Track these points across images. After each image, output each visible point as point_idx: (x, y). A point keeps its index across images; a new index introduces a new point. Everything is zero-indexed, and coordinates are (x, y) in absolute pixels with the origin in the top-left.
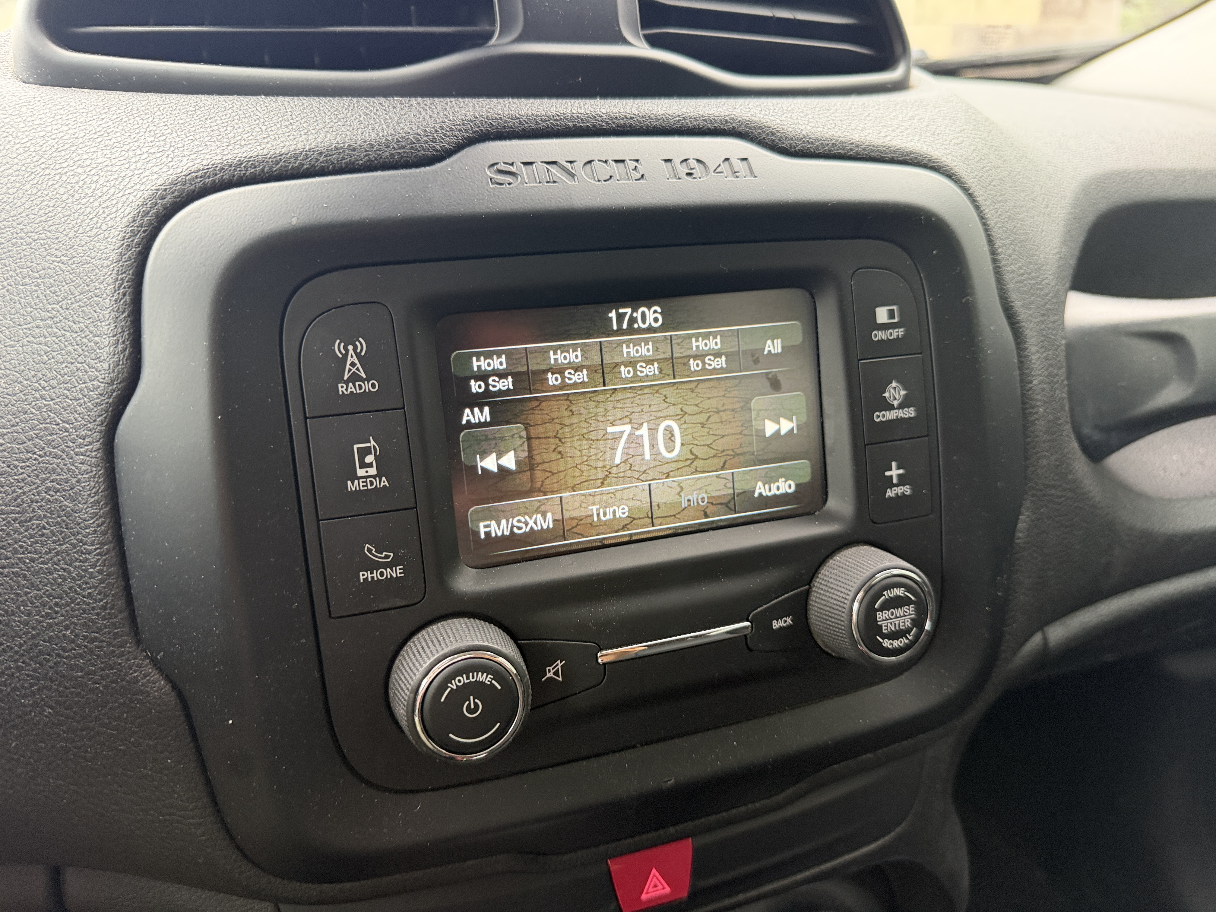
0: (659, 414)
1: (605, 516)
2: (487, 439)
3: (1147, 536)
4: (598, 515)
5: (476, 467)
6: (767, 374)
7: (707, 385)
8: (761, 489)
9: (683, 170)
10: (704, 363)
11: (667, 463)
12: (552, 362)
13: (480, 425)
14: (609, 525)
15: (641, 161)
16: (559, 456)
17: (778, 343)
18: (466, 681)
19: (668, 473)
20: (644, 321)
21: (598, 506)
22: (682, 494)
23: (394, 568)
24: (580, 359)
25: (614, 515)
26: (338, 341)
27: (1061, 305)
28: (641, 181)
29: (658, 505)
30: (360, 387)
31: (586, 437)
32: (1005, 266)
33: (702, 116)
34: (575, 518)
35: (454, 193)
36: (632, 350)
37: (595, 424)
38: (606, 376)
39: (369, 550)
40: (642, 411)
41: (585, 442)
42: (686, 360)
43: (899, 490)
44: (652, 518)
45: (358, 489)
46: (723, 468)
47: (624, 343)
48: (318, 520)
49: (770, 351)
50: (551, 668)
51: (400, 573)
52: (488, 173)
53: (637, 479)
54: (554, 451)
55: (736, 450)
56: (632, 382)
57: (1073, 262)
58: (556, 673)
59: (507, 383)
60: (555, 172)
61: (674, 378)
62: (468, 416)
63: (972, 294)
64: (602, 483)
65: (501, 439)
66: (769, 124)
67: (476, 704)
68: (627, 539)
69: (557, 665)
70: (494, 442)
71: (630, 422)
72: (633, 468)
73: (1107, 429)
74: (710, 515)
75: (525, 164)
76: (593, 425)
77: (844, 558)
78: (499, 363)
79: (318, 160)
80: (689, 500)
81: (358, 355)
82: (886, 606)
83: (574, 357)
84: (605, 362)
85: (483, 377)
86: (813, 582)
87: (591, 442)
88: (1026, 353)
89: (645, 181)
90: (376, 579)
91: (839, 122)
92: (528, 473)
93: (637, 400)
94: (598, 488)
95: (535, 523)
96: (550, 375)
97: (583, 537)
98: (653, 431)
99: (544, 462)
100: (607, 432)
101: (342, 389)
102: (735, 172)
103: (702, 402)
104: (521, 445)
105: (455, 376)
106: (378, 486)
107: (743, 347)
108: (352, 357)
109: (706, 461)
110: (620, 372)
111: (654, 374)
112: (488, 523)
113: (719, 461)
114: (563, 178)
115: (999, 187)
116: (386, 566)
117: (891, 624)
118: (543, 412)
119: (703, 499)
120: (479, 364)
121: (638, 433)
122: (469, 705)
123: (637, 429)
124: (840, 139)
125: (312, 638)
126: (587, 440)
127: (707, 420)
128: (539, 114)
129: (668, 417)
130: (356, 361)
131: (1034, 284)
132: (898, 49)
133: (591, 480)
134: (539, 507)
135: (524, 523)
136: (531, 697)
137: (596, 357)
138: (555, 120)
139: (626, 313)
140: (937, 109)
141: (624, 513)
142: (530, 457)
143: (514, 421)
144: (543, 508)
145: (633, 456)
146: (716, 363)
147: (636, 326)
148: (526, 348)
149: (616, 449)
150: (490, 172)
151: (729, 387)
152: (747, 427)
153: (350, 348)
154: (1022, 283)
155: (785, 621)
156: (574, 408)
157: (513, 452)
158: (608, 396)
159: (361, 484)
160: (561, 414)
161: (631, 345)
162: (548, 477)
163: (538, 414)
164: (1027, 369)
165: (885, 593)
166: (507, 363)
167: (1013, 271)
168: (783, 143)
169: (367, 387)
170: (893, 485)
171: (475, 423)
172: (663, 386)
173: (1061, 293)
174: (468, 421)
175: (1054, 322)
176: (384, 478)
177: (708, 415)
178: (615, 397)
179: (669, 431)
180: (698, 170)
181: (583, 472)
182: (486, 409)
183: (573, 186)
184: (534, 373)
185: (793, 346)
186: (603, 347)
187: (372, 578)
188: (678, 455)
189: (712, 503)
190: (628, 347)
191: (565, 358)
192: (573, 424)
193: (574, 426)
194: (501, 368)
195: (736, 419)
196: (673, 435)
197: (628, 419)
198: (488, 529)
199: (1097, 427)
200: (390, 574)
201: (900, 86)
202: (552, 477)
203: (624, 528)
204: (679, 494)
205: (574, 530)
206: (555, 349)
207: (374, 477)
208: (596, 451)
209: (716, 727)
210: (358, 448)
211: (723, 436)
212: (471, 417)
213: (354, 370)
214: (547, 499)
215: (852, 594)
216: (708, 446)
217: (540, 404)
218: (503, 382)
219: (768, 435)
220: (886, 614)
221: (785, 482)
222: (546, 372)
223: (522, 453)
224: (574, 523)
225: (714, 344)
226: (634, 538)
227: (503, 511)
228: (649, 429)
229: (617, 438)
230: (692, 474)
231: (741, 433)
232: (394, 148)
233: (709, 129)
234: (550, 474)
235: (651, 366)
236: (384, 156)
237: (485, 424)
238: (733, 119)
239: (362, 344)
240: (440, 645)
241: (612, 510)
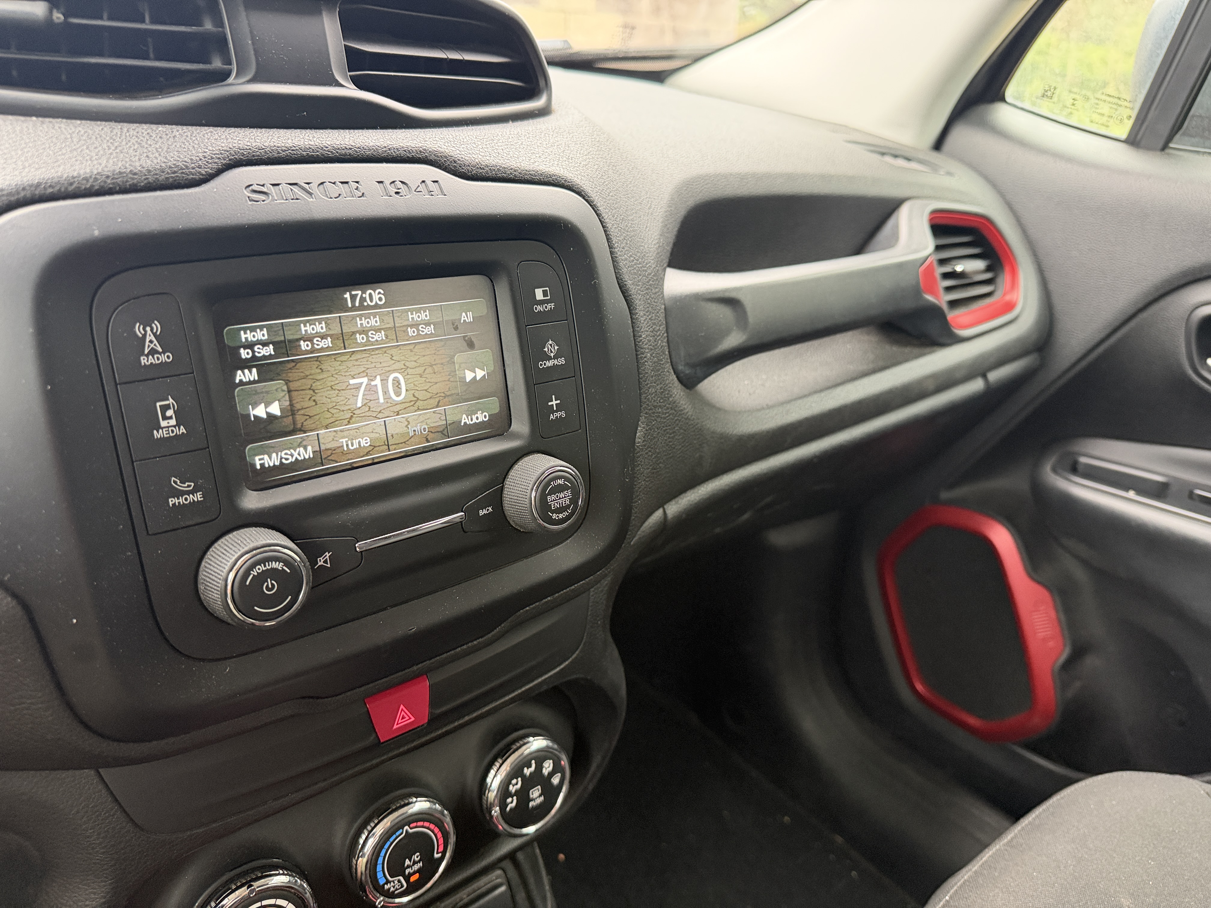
0: (387, 369)
1: (352, 446)
2: (257, 393)
3: (724, 438)
4: (347, 445)
5: (249, 415)
6: (464, 337)
7: (422, 346)
8: (465, 420)
9: (392, 190)
10: (418, 330)
11: (396, 404)
12: (304, 333)
13: (250, 383)
14: (356, 453)
15: (361, 182)
16: (314, 403)
17: (470, 314)
18: (264, 569)
19: (398, 412)
20: (371, 300)
21: (347, 439)
22: (409, 426)
23: (195, 494)
24: (324, 330)
25: (360, 445)
26: (138, 324)
27: (660, 280)
28: (362, 198)
29: (392, 436)
30: (158, 359)
31: (334, 388)
32: (620, 256)
33: (403, 147)
34: (330, 449)
35: (221, 209)
36: (364, 322)
37: (340, 378)
38: (345, 341)
39: (175, 482)
40: (375, 367)
41: (334, 392)
42: (405, 328)
43: (558, 414)
44: (388, 445)
45: (162, 436)
46: (437, 406)
47: (358, 316)
48: (133, 462)
49: (465, 321)
50: (321, 558)
51: (200, 498)
52: (246, 192)
53: (375, 417)
54: (309, 399)
55: (445, 393)
56: (366, 346)
57: (669, 248)
58: (326, 562)
59: (269, 350)
60: (296, 191)
61: (397, 342)
62: (240, 376)
63: (597, 278)
64: (349, 422)
65: (267, 392)
66: (452, 154)
67: (273, 585)
68: (370, 462)
69: (326, 556)
70: (262, 395)
71: (367, 376)
72: (371, 410)
73: (693, 366)
74: (430, 440)
75: (273, 185)
76: (338, 379)
77: (524, 463)
78: (262, 335)
79: (105, 182)
80: (414, 431)
81: (155, 335)
82: (553, 492)
83: (321, 328)
84: (344, 331)
85: (250, 346)
86: (505, 482)
87: (338, 392)
88: (637, 316)
89: (365, 198)
90: (182, 503)
91: (501, 150)
92: (291, 417)
93: (370, 359)
94: (346, 425)
95: (299, 454)
96: (302, 343)
97: (337, 462)
98: (384, 381)
99: (302, 409)
100: (349, 384)
101: (144, 360)
102: (431, 192)
103: (419, 358)
104: (284, 396)
105: (229, 346)
106: (178, 433)
107: (446, 318)
108: (150, 335)
109: (425, 402)
110: (356, 339)
111: (382, 339)
112: (262, 457)
113: (434, 402)
114: (303, 196)
115: (616, 197)
116: (188, 493)
117: (557, 503)
118: (299, 371)
119: (424, 429)
120: (245, 336)
121: (373, 383)
122: (268, 585)
123: (372, 380)
124: (503, 166)
125: (135, 551)
126: (335, 390)
127: (424, 372)
128: (279, 145)
129: (395, 371)
130: (154, 339)
131: (641, 267)
132: (542, 83)
133: (340, 420)
134: (301, 442)
135: (290, 455)
136: (311, 577)
137: (337, 328)
138: (292, 150)
139: (357, 295)
140: (572, 135)
141: (366, 443)
142: (291, 405)
143: (276, 378)
144: (304, 443)
145: (371, 400)
146: (427, 330)
147: (365, 304)
148: (282, 323)
149: (358, 396)
150: (247, 192)
151: (438, 347)
152: (453, 376)
153: (148, 329)
154: (633, 267)
155: (488, 510)
156: (323, 367)
157: (277, 403)
158: (349, 356)
159: (165, 433)
160: (313, 372)
161: (363, 318)
162: (306, 420)
163: (295, 372)
164: (638, 327)
165: (552, 483)
166: (268, 334)
167: (626, 259)
168: (463, 169)
169: (163, 358)
170: (553, 412)
171: (246, 382)
172: (389, 348)
173: (660, 272)
174: (241, 381)
175: (656, 293)
176: (182, 427)
177: (424, 368)
178: (354, 357)
179: (396, 382)
180: (403, 189)
181: (333, 414)
182: (254, 370)
183: (312, 201)
184: (290, 341)
185: (480, 316)
186: (342, 320)
187: (179, 503)
188: (404, 398)
189: (432, 432)
190: (361, 320)
191: (313, 329)
192: (323, 379)
193: (325, 380)
194: (263, 338)
195: (445, 370)
196: (399, 384)
197: (364, 373)
198: (262, 462)
199: (687, 364)
200: (193, 499)
201: (544, 112)
202: (310, 419)
203: (367, 454)
204: (407, 426)
205: (329, 458)
206: (305, 323)
207: (174, 426)
208: (342, 398)
209: (443, 589)
210: (160, 406)
211: (436, 383)
212: (243, 377)
213: (152, 345)
214: (307, 436)
215: (531, 486)
216: (426, 390)
217: (296, 365)
218: (266, 349)
219: (468, 381)
220: (553, 497)
221: (482, 413)
222: (298, 340)
223: (284, 402)
224: (329, 452)
225: (424, 316)
226: (376, 461)
227: (273, 447)
228: (381, 380)
229: (358, 387)
230: (415, 411)
231: (449, 380)
232: (168, 173)
233: (408, 157)
234: (308, 417)
235: (379, 334)
236: (161, 179)
237: (254, 382)
238: (425, 150)
239: (157, 326)
240: (240, 546)
241: (357, 441)
